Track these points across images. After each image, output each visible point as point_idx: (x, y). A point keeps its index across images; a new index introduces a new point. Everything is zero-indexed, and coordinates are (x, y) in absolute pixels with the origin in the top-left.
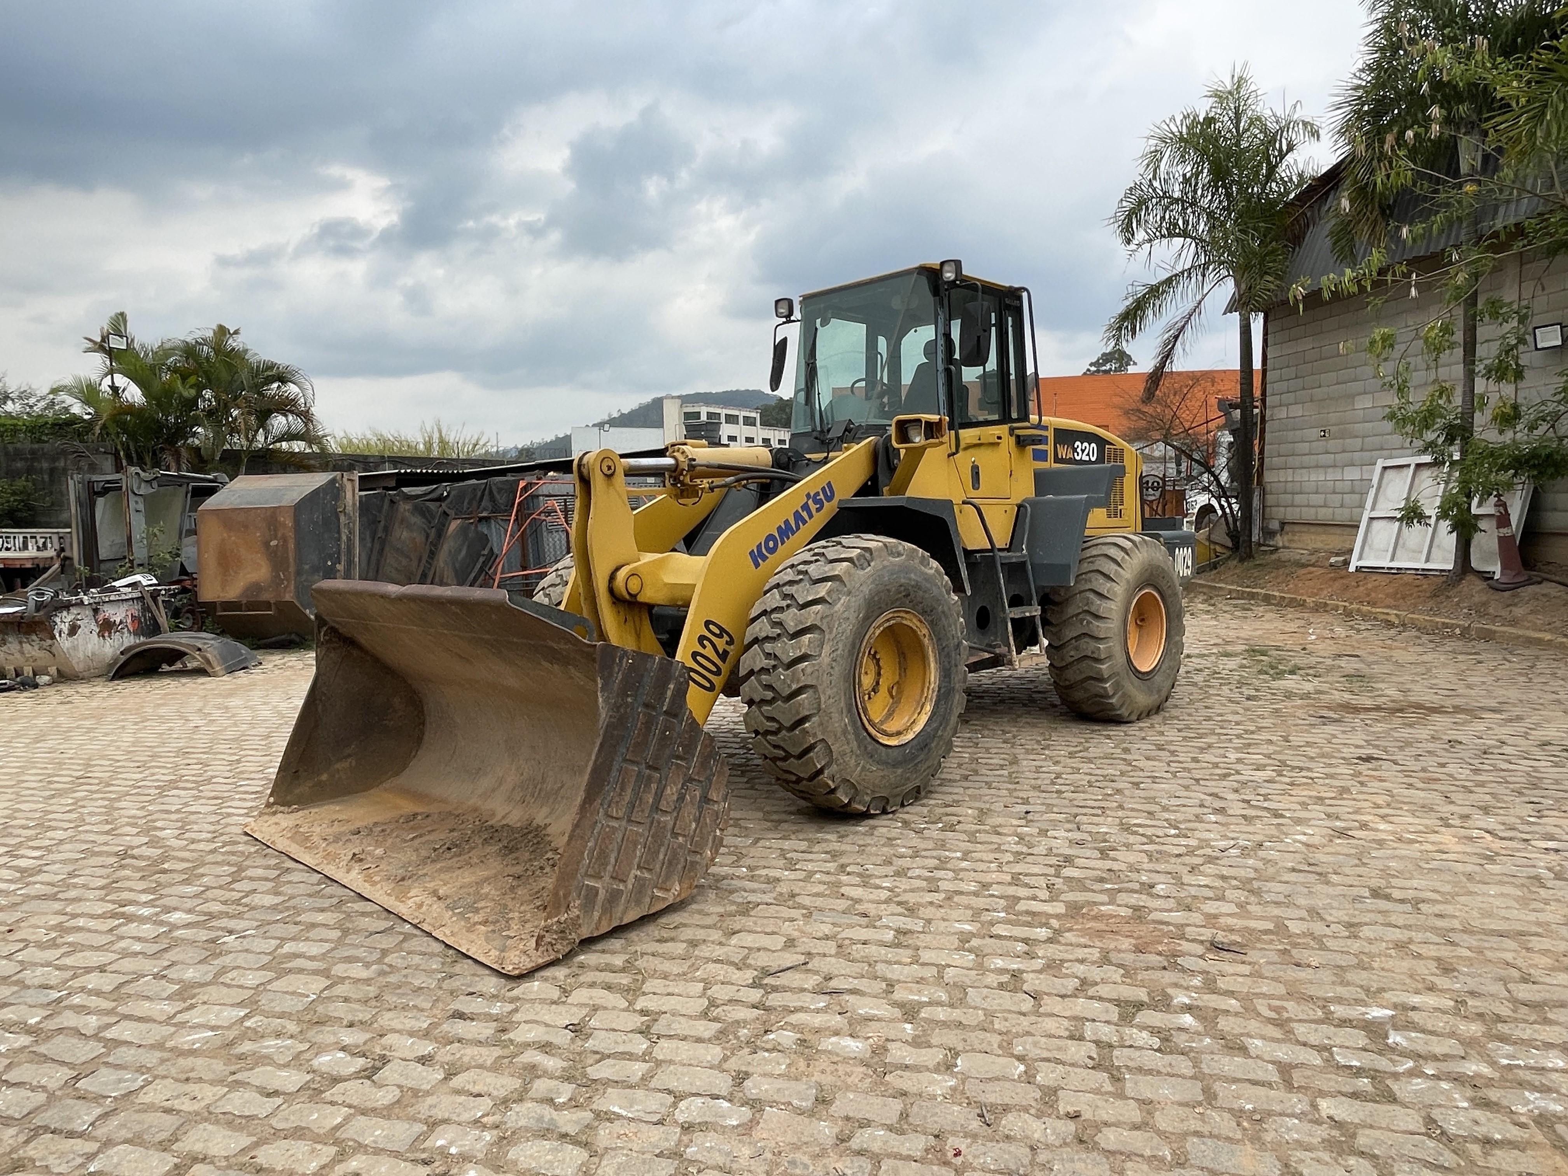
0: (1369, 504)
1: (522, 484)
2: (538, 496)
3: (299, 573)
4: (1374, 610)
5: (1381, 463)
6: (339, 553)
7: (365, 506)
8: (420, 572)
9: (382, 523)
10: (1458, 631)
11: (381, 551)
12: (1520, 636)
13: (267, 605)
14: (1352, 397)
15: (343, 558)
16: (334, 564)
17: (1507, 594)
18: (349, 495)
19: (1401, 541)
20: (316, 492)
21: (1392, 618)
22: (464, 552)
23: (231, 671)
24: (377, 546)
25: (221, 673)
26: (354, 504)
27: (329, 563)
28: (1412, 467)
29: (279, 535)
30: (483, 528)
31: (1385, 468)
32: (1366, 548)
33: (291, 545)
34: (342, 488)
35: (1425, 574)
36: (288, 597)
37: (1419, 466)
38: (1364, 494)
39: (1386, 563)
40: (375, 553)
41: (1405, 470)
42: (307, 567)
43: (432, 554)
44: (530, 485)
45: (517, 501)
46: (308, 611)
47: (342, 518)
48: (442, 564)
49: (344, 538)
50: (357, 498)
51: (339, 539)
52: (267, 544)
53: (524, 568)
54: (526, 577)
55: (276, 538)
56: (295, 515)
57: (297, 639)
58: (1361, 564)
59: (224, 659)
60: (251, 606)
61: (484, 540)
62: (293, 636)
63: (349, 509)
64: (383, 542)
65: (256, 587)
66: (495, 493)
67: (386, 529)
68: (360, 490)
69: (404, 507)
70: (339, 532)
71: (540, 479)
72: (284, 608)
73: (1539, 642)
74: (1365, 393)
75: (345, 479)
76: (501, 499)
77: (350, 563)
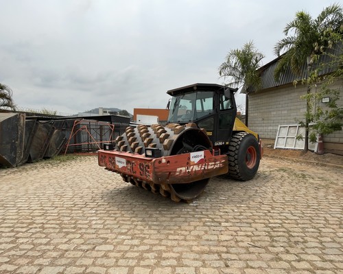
0: (277, 135)
1: (75, 121)
2: (80, 125)
7: (27, 124)
8: (45, 144)
10: (315, 164)
14: (270, 112)
15: (19, 139)
17: (322, 155)
18: (22, 121)
19: (287, 143)
21: (295, 160)
22: (58, 139)
26: (23, 123)
27: (13, 141)
28: (288, 127)
30: (63, 132)
31: (281, 127)
32: (278, 144)
34: (19, 118)
35: (295, 150)
38: (276, 132)
39: (284, 147)
42: (4, 142)
43: (49, 139)
44: (78, 122)
45: (74, 126)
46: (4, 157)
48: (51, 142)
51: (18, 134)
53: (75, 143)
58: (277, 147)
61: (64, 136)
64: (33, 135)
66: (67, 123)
67: (34, 131)
69: (40, 125)
70: (18, 131)
71: (80, 120)
74: (274, 111)
75: (21, 116)
77: (21, 141)
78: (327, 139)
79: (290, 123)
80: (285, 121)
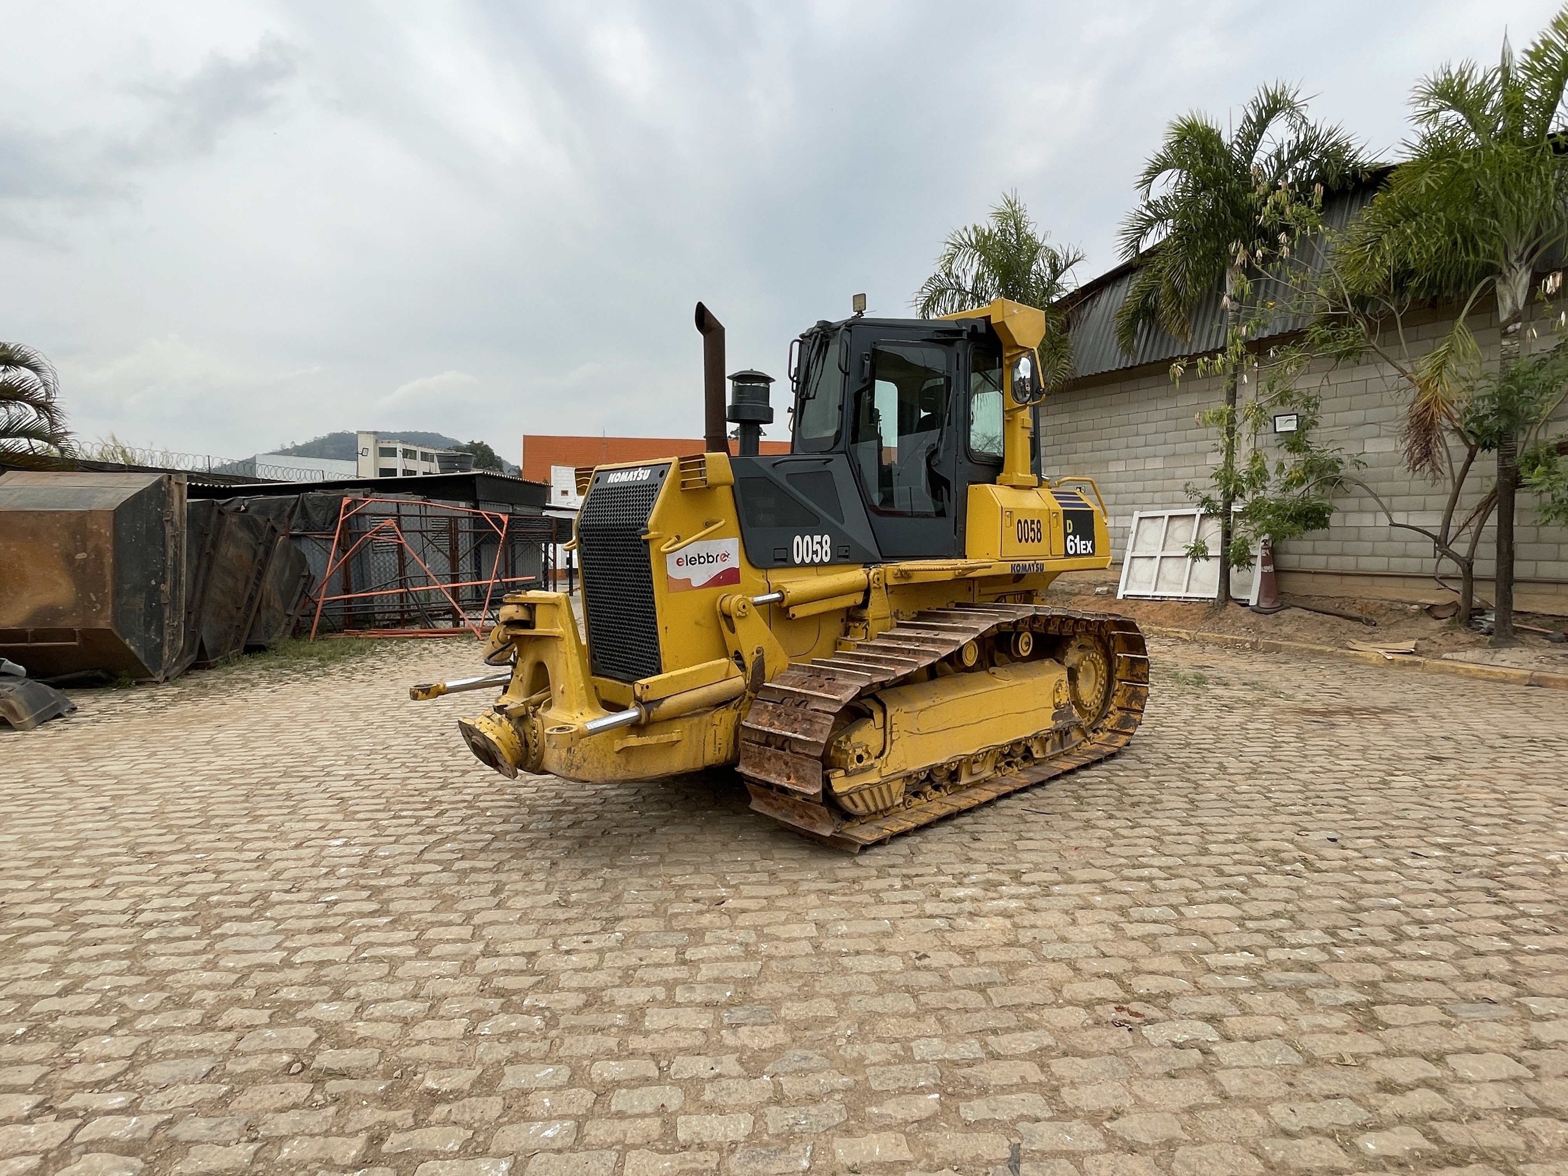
0: (1130, 547)
1: (346, 501)
2: (364, 515)
3: (117, 593)
4: (1164, 629)
5: (1137, 515)
6: (164, 570)
7: (193, 514)
8: (247, 595)
9: (210, 537)
10: (1248, 645)
11: (209, 568)
12: (1304, 649)
13: (69, 634)
14: (1107, 462)
15: (169, 576)
16: (158, 584)
17: (1271, 616)
18: (176, 502)
19: (1161, 576)
20: (139, 496)
21: (1184, 636)
22: (287, 573)
23: (42, 720)
24: (204, 564)
25: (30, 725)
26: (181, 513)
27: (153, 583)
28: (1166, 518)
29: (90, 545)
31: (1141, 518)
32: (1130, 581)
33: (109, 559)
34: (169, 492)
35: (1187, 601)
36: (103, 623)
37: (1171, 517)
38: (1125, 537)
39: (1151, 593)
40: (202, 572)
41: (1159, 521)
42: (127, 587)
43: (260, 575)
44: (355, 502)
45: (341, 519)
46: (127, 641)
47: (169, 530)
48: (268, 587)
49: (171, 553)
50: (185, 506)
51: (164, 554)
52: (69, 558)
53: (347, 591)
54: (349, 600)
55: (84, 551)
56: (115, 524)
57: (104, 676)
58: (1127, 593)
59: (32, 706)
60: (39, 635)
62: (99, 673)
63: (176, 518)
64: (211, 558)
65: (52, 611)
66: (310, 510)
67: (215, 545)
68: (189, 497)
70: (164, 545)
71: (366, 496)
72: (90, 636)
73: (1322, 653)
74: (1118, 460)
75: (173, 483)
76: (317, 517)
77: (176, 583)
78: (1289, 561)
79: (1173, 503)
80: (1158, 497)
